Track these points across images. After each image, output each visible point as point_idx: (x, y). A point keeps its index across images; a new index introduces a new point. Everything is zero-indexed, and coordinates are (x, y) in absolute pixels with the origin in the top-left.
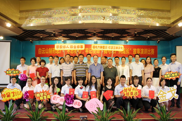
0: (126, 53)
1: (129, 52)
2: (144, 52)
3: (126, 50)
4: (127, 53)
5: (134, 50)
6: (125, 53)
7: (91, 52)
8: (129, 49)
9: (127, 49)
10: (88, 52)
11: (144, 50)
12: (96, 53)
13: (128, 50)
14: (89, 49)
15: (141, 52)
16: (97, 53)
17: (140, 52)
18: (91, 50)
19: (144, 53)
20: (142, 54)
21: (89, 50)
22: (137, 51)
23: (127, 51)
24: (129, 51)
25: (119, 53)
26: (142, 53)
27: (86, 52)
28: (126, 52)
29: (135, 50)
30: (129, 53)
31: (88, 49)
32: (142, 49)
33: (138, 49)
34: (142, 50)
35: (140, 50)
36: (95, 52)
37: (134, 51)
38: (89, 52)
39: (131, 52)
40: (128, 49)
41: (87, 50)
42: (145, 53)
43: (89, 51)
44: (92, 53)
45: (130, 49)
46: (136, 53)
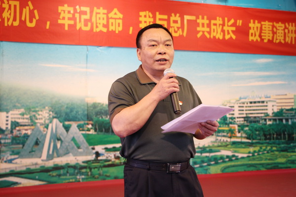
0: (224, 35)
1: (233, 31)
2: (285, 33)
3: (223, 25)
4: (227, 37)
5: (251, 25)
6: (221, 38)
7: (86, 25)
8: (235, 22)
9: (229, 21)
10: (72, 22)
11: (286, 28)
12: (105, 30)
13: (232, 25)
14: (75, 10)
15: (274, 33)
16: (111, 28)
17: (271, 35)
18: (84, 17)
19: (285, 39)
20: (280, 43)
21: (77, 16)
22: (261, 32)
23: (226, 28)
24: (234, 29)
25: (199, 35)
26: (279, 38)
27: (60, 22)
28: (223, 31)
29: (254, 25)
30: (234, 37)
31: (72, 10)
32: (277, 22)
33: (267, 25)
34: (280, 26)
35: (273, 26)
36: (104, 26)
37: (251, 31)
38: (75, 25)
39: (243, 31)
40: (232, 21)
41: (67, 16)
42: (288, 40)
43: (74, 18)
44: (88, 28)
45: (239, 22)
46: (260, 36)
